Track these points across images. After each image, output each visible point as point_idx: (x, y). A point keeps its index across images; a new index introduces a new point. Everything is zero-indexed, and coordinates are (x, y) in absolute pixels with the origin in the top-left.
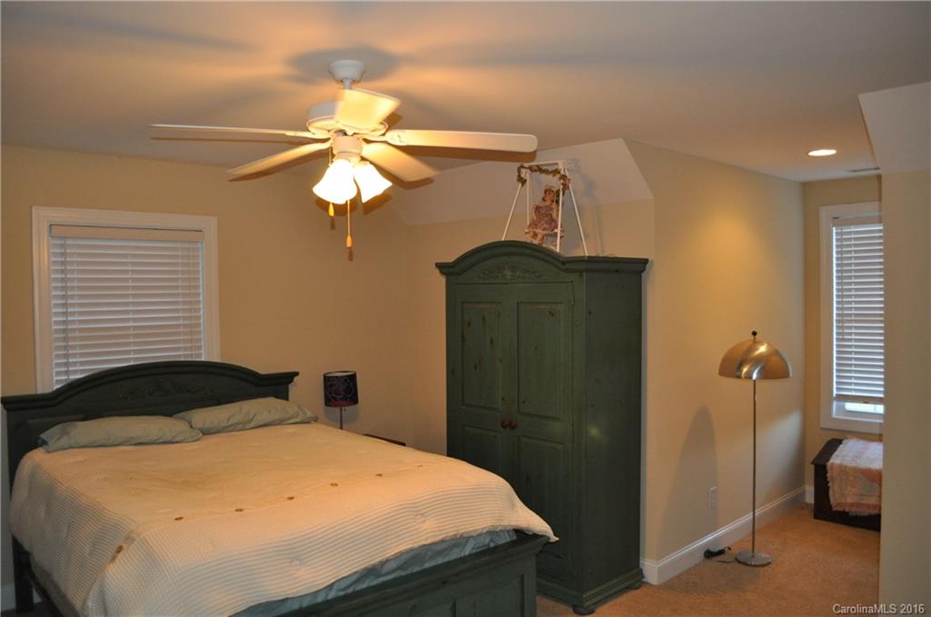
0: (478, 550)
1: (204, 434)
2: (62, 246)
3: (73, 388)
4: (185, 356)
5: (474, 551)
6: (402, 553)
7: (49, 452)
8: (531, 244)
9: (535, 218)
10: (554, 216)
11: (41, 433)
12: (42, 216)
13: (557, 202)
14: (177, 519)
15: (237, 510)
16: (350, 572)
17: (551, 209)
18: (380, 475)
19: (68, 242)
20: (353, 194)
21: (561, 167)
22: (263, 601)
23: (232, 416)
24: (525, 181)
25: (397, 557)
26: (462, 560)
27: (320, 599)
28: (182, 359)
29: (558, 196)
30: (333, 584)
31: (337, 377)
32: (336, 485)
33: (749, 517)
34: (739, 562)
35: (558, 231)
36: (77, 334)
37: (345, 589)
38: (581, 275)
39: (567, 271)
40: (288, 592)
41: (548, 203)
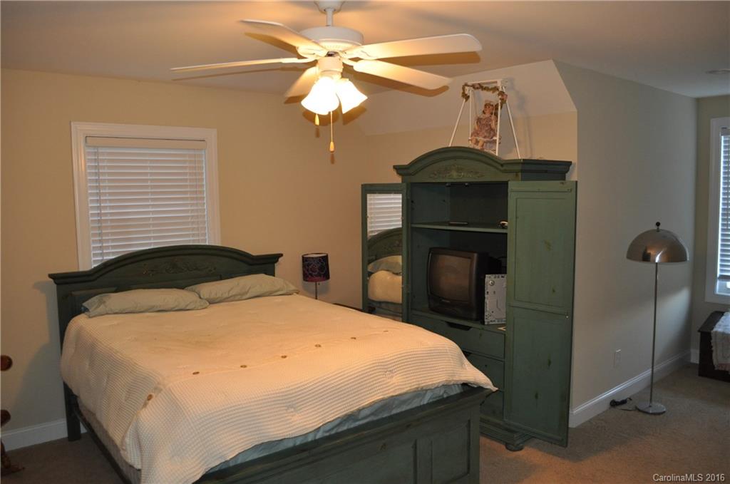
0: (435, 400)
1: (210, 303)
2: (96, 154)
3: (107, 267)
4: (194, 241)
5: (431, 401)
6: (375, 403)
7: (90, 317)
8: (473, 149)
9: (477, 128)
10: (493, 126)
11: (84, 302)
12: (80, 129)
13: (496, 114)
14: (194, 374)
15: (242, 367)
16: (334, 418)
17: (491, 120)
18: (355, 338)
19: (100, 151)
20: (335, 107)
21: (499, 84)
22: (266, 441)
23: (232, 289)
24: (468, 97)
25: (371, 405)
26: (422, 408)
27: (310, 439)
28: (191, 244)
29: (497, 109)
30: (319, 428)
31: (313, 258)
32: (320, 346)
33: (649, 372)
34: (639, 410)
35: (497, 138)
36: (109, 224)
37: (330, 430)
38: (517, 175)
39: (505, 171)
40: (286, 434)
41: (487, 115)
